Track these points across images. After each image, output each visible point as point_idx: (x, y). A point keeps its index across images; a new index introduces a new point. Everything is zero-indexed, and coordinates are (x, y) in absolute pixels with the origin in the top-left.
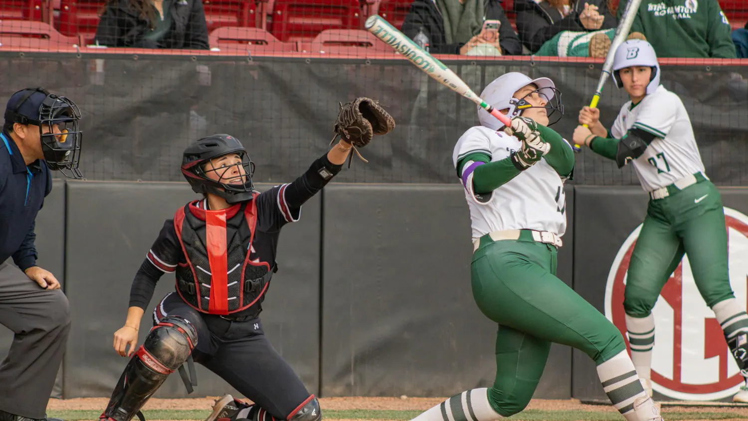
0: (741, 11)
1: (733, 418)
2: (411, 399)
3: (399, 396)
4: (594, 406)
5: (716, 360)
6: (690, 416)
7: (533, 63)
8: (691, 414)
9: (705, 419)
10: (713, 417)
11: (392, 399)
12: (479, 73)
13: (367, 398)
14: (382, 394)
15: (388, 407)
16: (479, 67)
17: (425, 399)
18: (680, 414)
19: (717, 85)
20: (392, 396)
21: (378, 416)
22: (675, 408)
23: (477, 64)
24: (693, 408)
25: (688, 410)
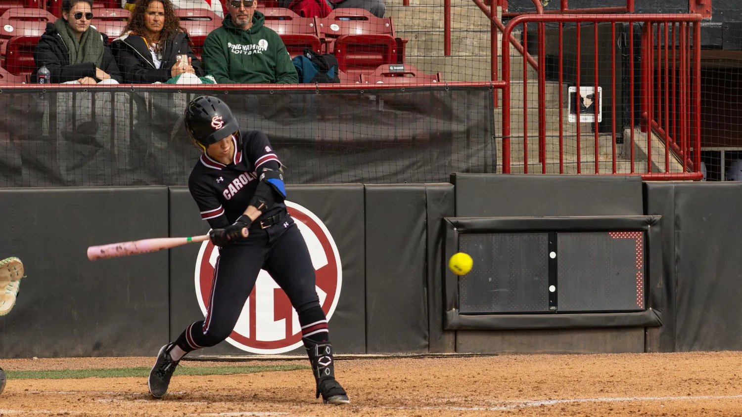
0: (297, 46)
1: (301, 369)
2: (41, 360)
3: (31, 358)
4: (189, 362)
5: (283, 322)
6: (268, 369)
7: (133, 90)
8: (267, 367)
9: (279, 370)
10: (286, 368)
11: (26, 360)
12: (90, 97)
13: (5, 360)
14: (17, 356)
15: (24, 367)
16: (90, 94)
17: (53, 359)
18: (260, 367)
19: (279, 104)
20: (25, 357)
21: (17, 376)
22: (254, 362)
23: (88, 92)
24: (268, 361)
25: (264, 363)
